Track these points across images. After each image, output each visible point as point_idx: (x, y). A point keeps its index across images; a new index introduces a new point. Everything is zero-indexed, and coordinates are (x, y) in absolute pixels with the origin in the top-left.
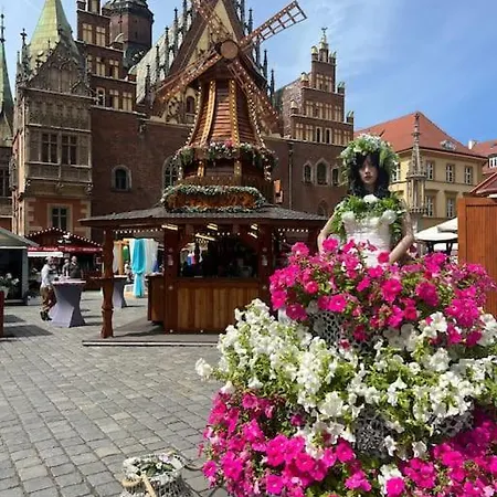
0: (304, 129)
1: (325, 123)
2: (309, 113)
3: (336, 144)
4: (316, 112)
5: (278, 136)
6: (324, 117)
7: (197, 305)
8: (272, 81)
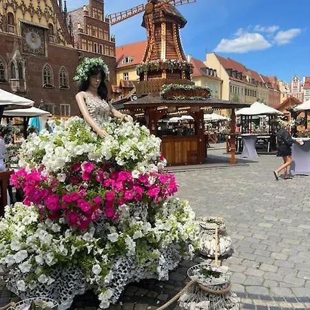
0: (87, 43)
1: (99, 41)
2: (90, 33)
3: (105, 54)
4: (93, 33)
5: (71, 46)
6: (98, 36)
7: (167, 151)
8: (65, 8)
